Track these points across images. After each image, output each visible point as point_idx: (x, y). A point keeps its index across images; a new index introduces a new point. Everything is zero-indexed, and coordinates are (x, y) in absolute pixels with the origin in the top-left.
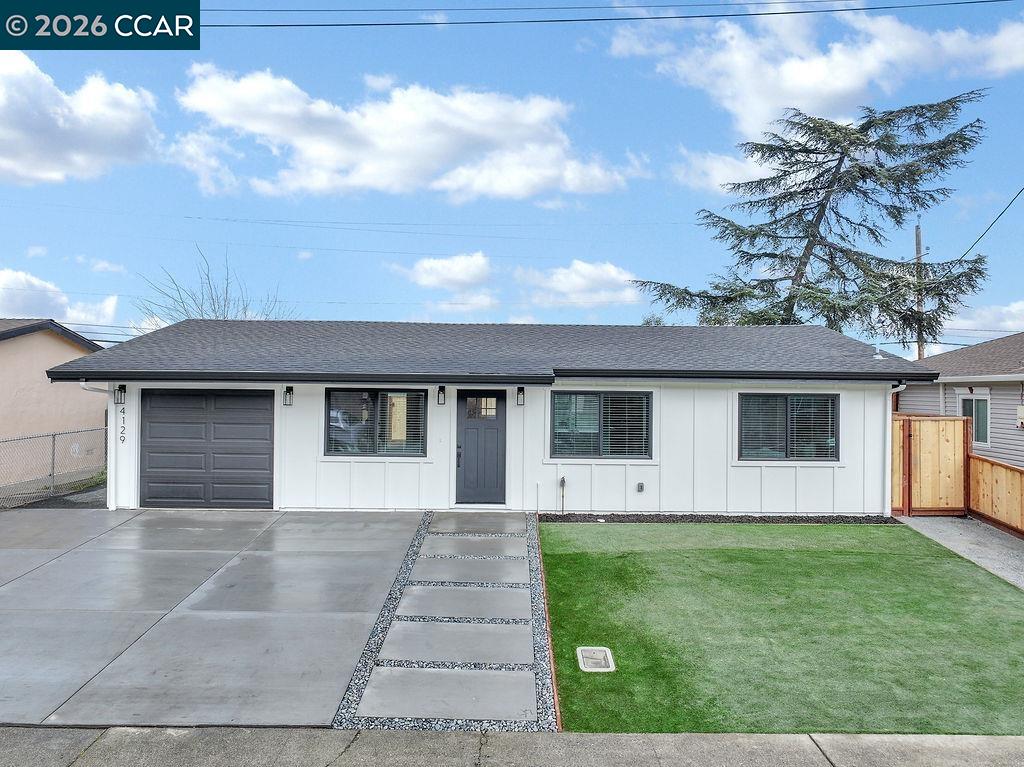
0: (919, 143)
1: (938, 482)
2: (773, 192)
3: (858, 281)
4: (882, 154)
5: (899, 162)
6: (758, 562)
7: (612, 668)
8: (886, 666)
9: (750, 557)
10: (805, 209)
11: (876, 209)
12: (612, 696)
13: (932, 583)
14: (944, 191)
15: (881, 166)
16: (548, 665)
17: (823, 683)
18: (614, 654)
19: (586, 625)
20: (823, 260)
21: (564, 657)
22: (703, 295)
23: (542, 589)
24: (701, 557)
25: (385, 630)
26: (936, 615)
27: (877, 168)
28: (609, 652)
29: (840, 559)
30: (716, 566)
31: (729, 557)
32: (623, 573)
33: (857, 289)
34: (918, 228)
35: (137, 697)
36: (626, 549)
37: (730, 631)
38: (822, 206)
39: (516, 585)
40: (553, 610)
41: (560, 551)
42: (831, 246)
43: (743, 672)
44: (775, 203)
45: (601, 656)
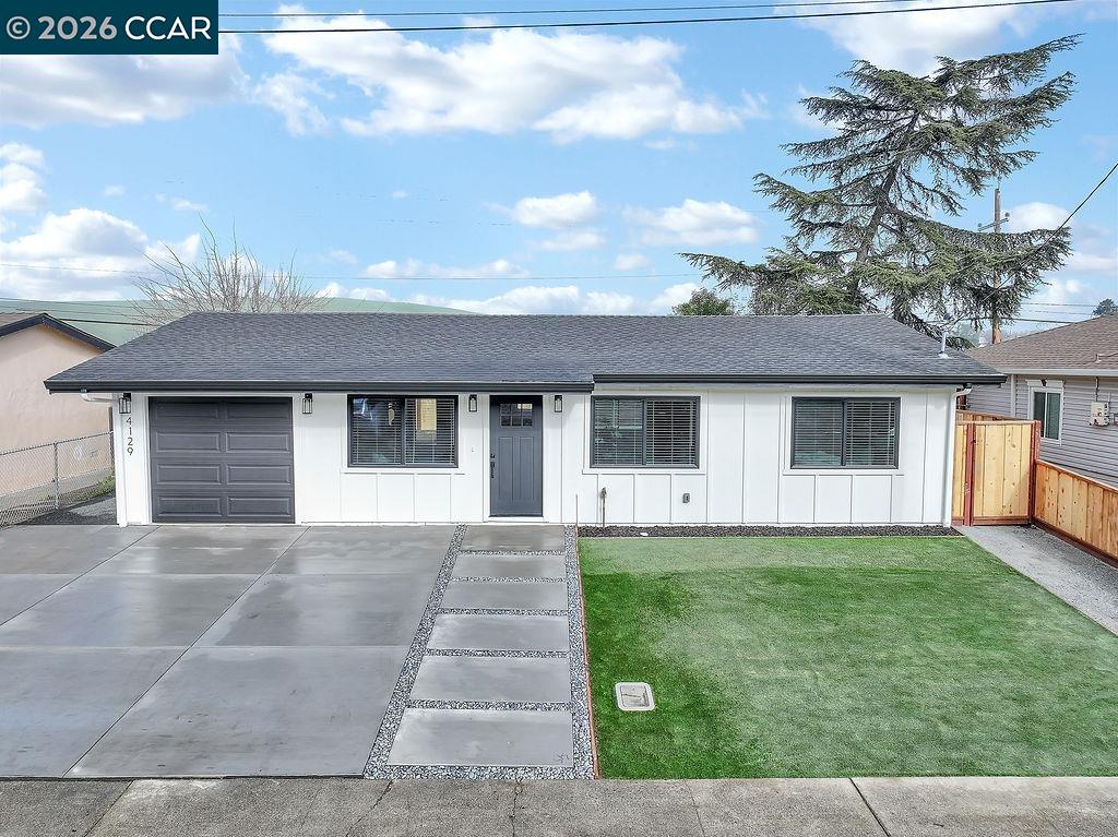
0: (1001, 97)
1: (1001, 490)
2: (838, 154)
3: (930, 254)
4: (960, 111)
5: (979, 120)
6: (806, 582)
7: (652, 707)
8: (933, 701)
9: (799, 577)
10: (873, 174)
11: (951, 173)
12: (651, 738)
13: (987, 605)
14: (1028, 155)
15: (959, 124)
16: (585, 704)
17: (867, 721)
18: (653, 690)
19: (625, 658)
20: (892, 230)
21: (602, 695)
22: (759, 269)
23: (581, 615)
24: (748, 578)
25: (416, 667)
26: (990, 643)
27: (953, 129)
28: (649, 688)
29: (893, 578)
30: (764, 588)
31: (777, 577)
32: (665, 597)
33: (927, 263)
34: (997, 191)
35: (161, 746)
36: (669, 568)
37: (773, 663)
38: (892, 170)
39: (554, 613)
40: (592, 641)
41: (600, 571)
42: (901, 213)
43: (786, 711)
44: (840, 167)
45: (640, 693)
